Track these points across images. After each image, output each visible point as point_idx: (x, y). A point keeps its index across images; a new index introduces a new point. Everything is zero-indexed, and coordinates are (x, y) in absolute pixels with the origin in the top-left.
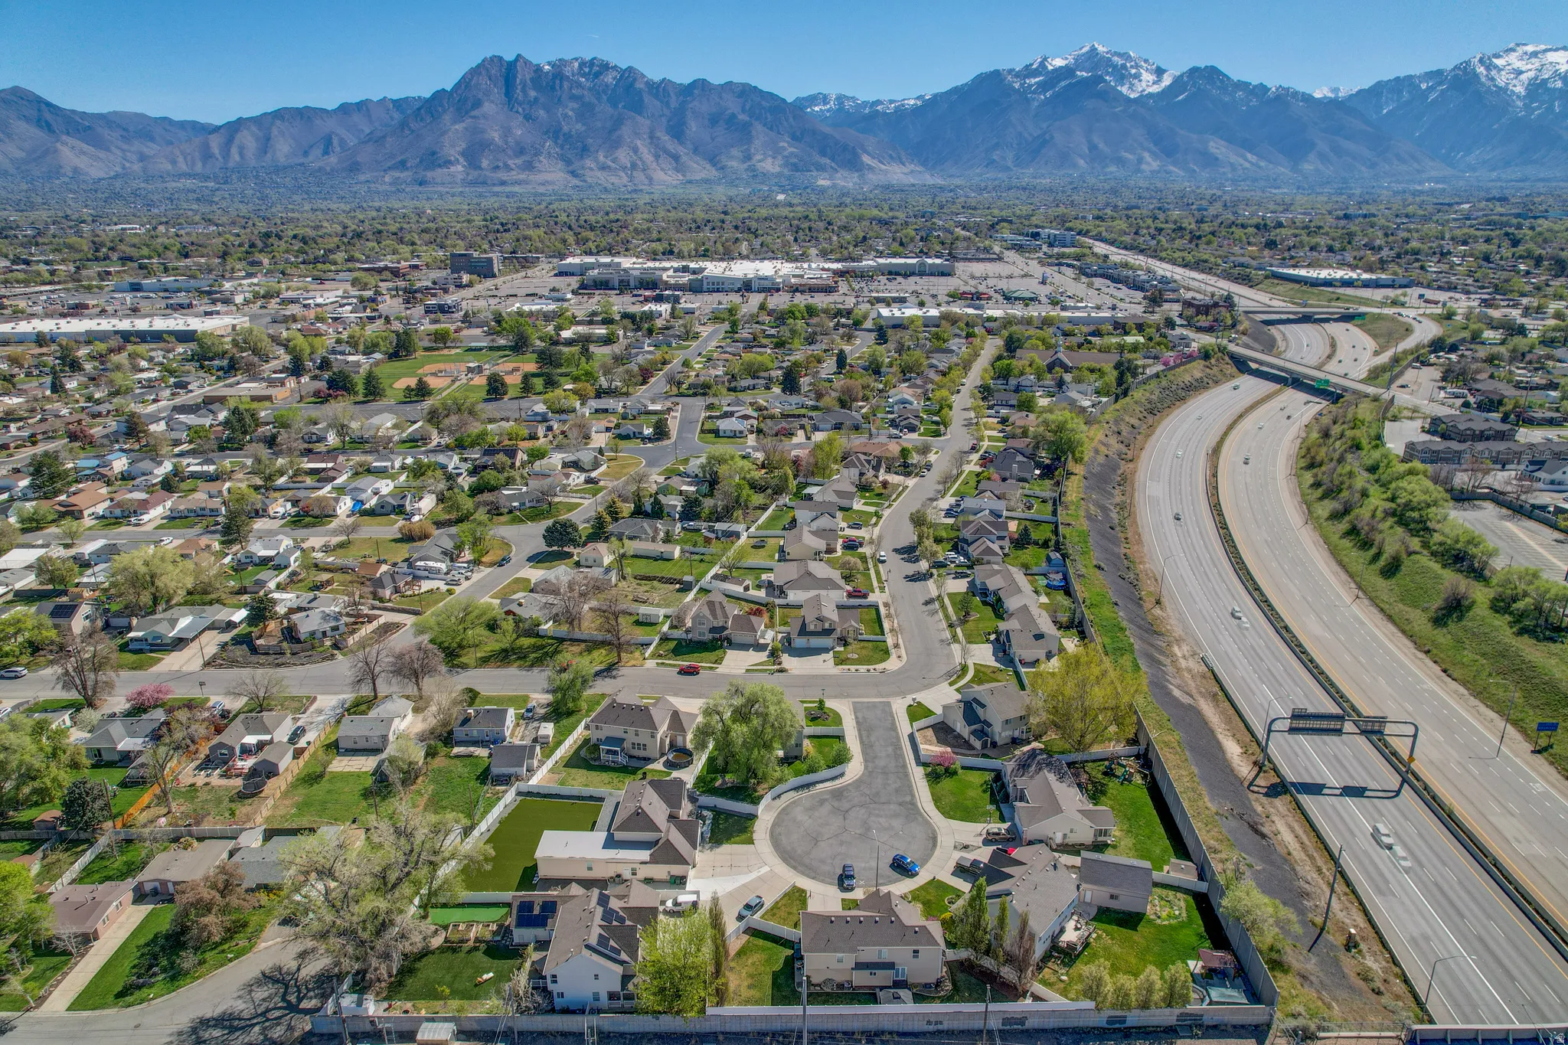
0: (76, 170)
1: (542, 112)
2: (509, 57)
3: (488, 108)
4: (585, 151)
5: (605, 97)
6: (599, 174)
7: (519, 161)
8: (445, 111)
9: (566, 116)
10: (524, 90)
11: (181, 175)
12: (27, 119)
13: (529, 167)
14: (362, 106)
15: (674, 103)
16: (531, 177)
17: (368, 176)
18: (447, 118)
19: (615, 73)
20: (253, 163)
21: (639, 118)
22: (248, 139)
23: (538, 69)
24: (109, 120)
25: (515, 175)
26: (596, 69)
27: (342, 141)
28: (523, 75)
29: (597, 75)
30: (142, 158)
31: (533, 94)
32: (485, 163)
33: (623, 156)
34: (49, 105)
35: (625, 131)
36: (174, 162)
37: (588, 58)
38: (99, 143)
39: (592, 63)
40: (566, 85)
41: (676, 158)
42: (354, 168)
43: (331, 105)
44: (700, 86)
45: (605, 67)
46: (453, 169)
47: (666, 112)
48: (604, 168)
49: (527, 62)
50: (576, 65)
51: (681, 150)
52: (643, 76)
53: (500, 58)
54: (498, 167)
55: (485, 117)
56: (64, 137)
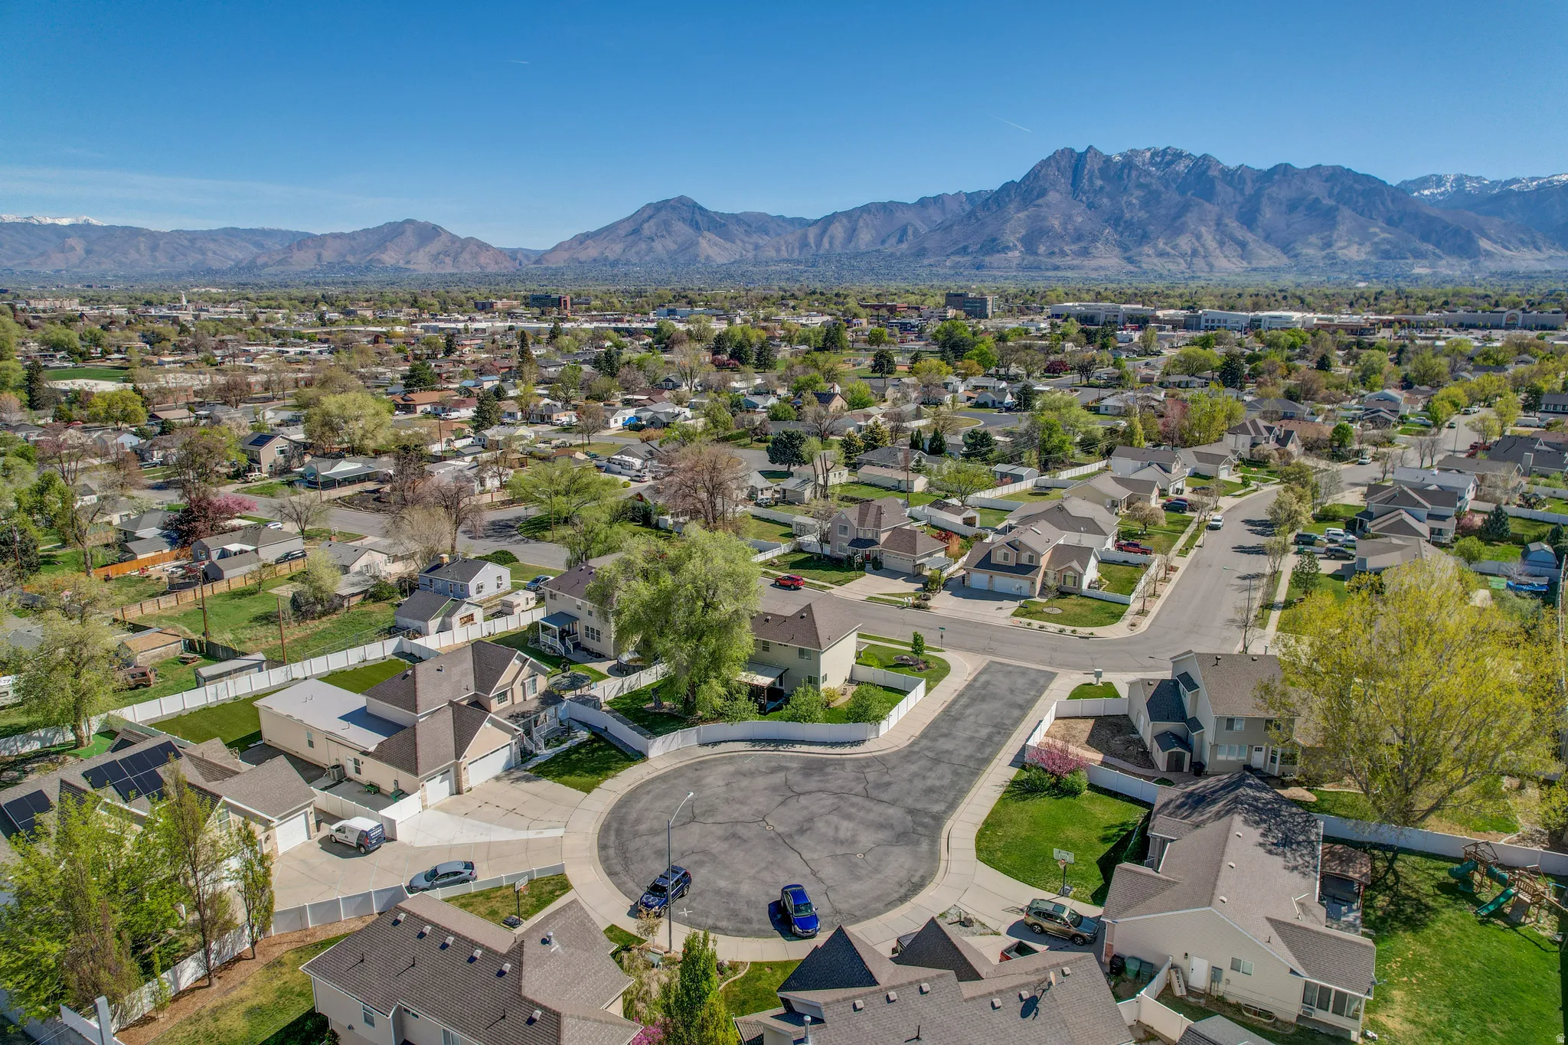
0: (708, 258)
1: (1105, 200)
2: (1080, 149)
3: (1053, 197)
4: (1144, 238)
5: (1174, 185)
6: (1156, 260)
7: (1075, 247)
8: (1011, 201)
9: (1129, 204)
10: (1091, 180)
11: (781, 260)
12: (684, 220)
13: (1085, 253)
14: (938, 200)
15: (1249, 189)
16: (1086, 263)
17: (932, 261)
18: (1012, 207)
19: (1187, 162)
20: (839, 250)
21: (1207, 205)
22: (838, 230)
23: (1108, 160)
24: (737, 218)
25: (1068, 261)
26: (1167, 158)
27: (916, 230)
28: (1092, 165)
29: (1169, 164)
30: (757, 247)
31: (1099, 183)
32: (1042, 249)
33: (1185, 242)
34: (701, 208)
35: (1191, 218)
36: (778, 250)
37: (1162, 148)
38: (728, 237)
39: (1165, 152)
40: (1134, 174)
41: (1243, 245)
42: (921, 253)
43: (912, 199)
44: (1283, 171)
45: (1179, 155)
46: (1010, 254)
47: (1239, 199)
48: (1162, 254)
49: (1097, 153)
50: (1148, 154)
51: (1249, 237)
52: (1218, 163)
53: (1072, 151)
54: (1053, 253)
55: (1048, 206)
56: (706, 233)
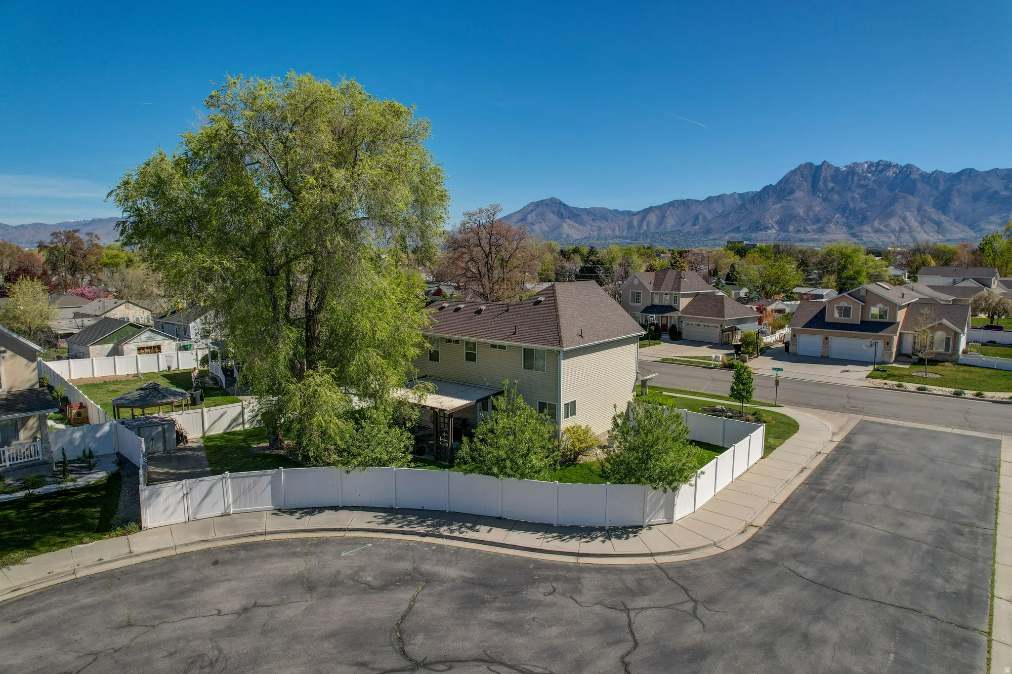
0: (568, 235)
1: (835, 196)
2: (817, 163)
3: (798, 194)
4: (864, 220)
5: (885, 186)
6: (873, 235)
7: (814, 227)
8: (769, 197)
9: (853, 198)
10: (825, 183)
11: (617, 237)
12: (554, 213)
13: (822, 230)
14: (720, 198)
15: (942, 186)
16: (822, 237)
17: (716, 236)
18: (770, 201)
19: (895, 169)
20: (653, 230)
21: (910, 198)
22: (653, 218)
23: (837, 169)
24: (588, 212)
25: (811, 236)
26: (881, 167)
27: (705, 217)
28: (826, 173)
29: (881, 171)
30: (600, 229)
31: (831, 185)
32: (791, 228)
33: (894, 223)
34: (564, 205)
35: (898, 207)
36: (613, 230)
37: (875, 161)
38: (582, 223)
39: (878, 164)
40: (856, 178)
41: (938, 224)
42: (708, 231)
43: (702, 197)
44: (969, 174)
45: (888, 165)
46: (769, 232)
47: (934, 192)
48: (877, 231)
49: (829, 166)
50: (866, 166)
51: (943, 218)
52: (918, 169)
53: (811, 164)
54: (799, 230)
55: (795, 200)
56: (567, 220)
